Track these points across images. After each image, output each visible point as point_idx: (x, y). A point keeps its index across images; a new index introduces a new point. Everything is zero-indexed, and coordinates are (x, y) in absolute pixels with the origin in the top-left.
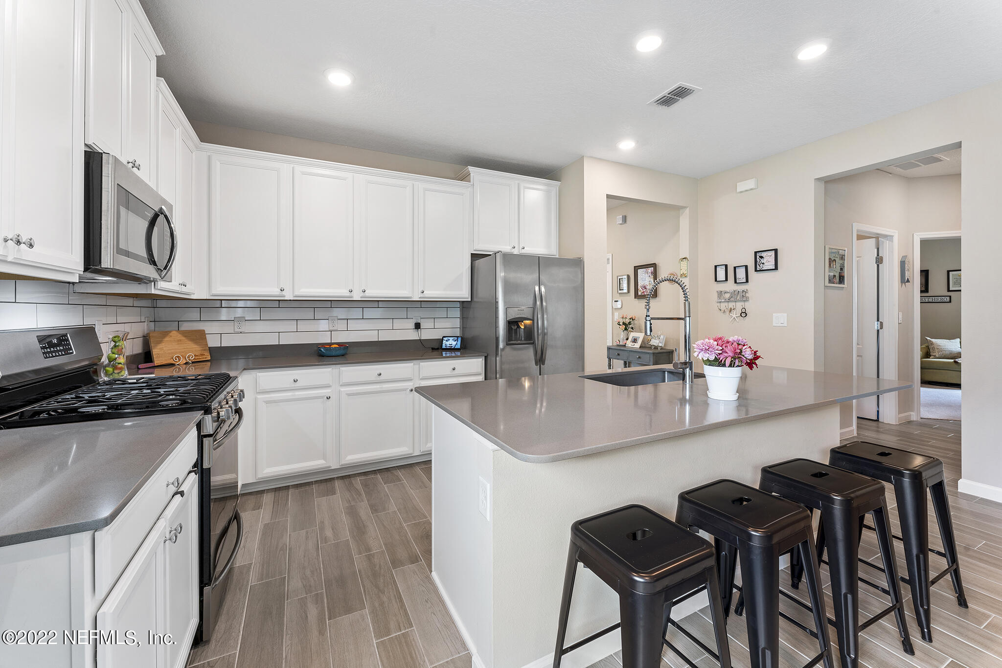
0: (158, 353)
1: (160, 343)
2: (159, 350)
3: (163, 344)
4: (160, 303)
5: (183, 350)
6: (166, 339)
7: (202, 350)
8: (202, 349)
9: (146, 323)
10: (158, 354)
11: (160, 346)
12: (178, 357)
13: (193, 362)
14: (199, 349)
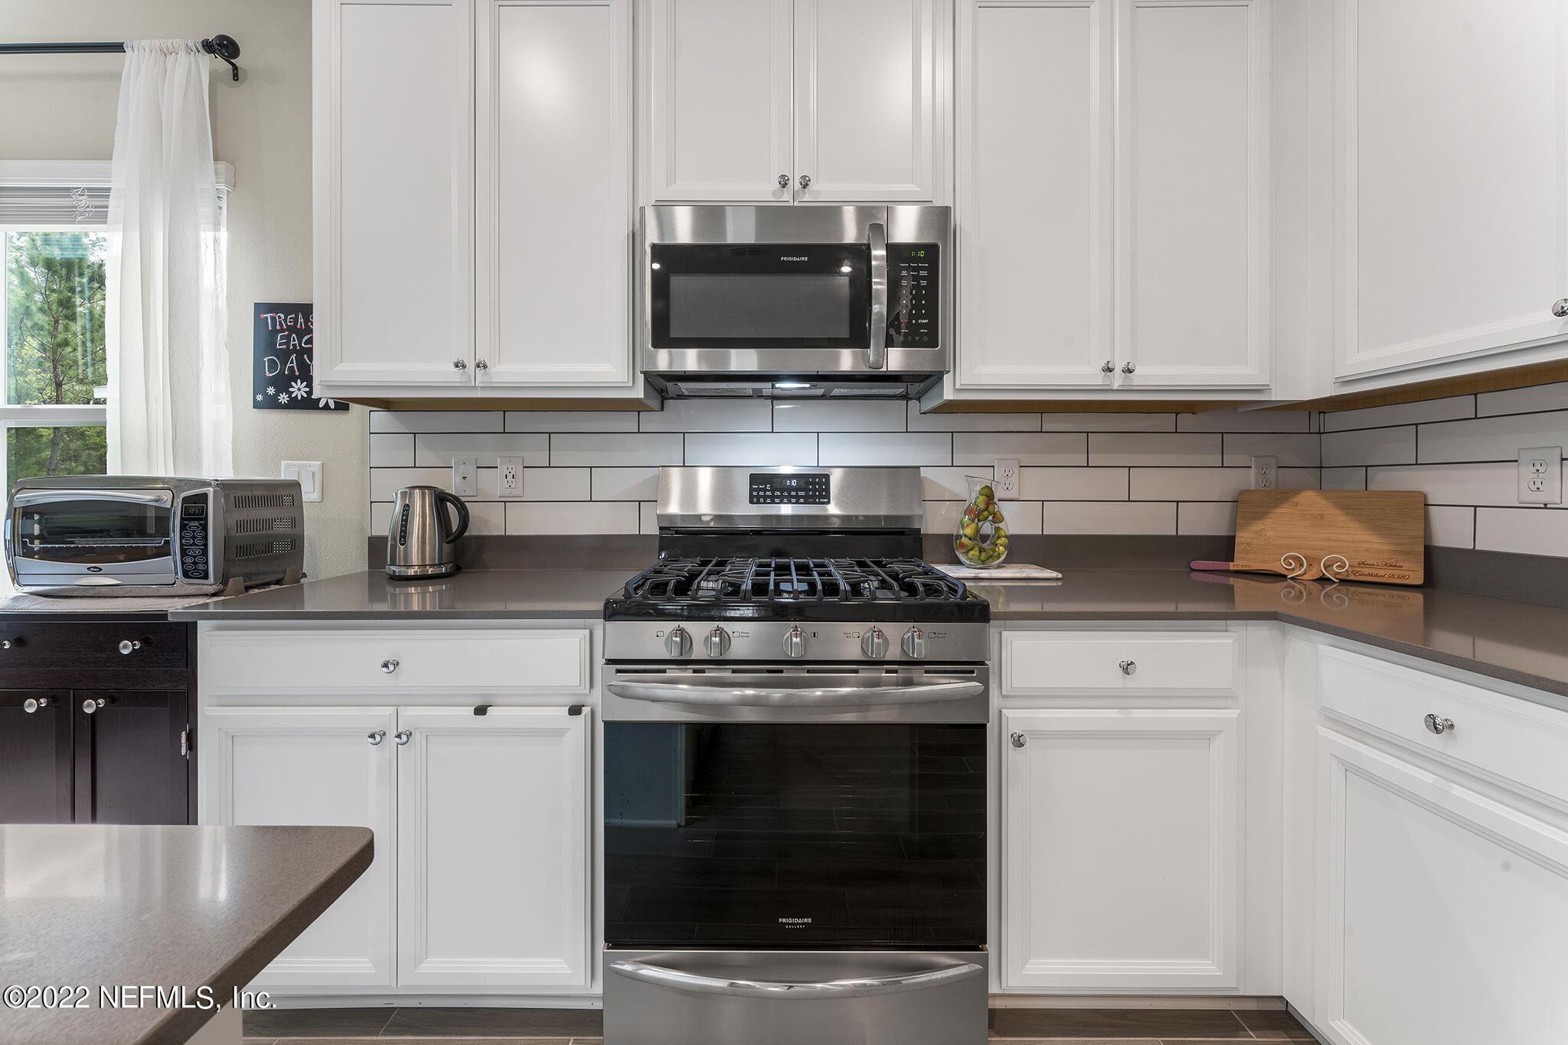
0: (1249, 540)
1: (1259, 519)
2: (1251, 535)
3: (1268, 521)
4: (1333, 421)
5: (1326, 544)
6: (1279, 510)
7: (1395, 552)
8: (1394, 548)
9: (1253, 471)
10: (1248, 544)
11: (1258, 526)
12: (1297, 559)
13: (1342, 581)
14: (1386, 547)
